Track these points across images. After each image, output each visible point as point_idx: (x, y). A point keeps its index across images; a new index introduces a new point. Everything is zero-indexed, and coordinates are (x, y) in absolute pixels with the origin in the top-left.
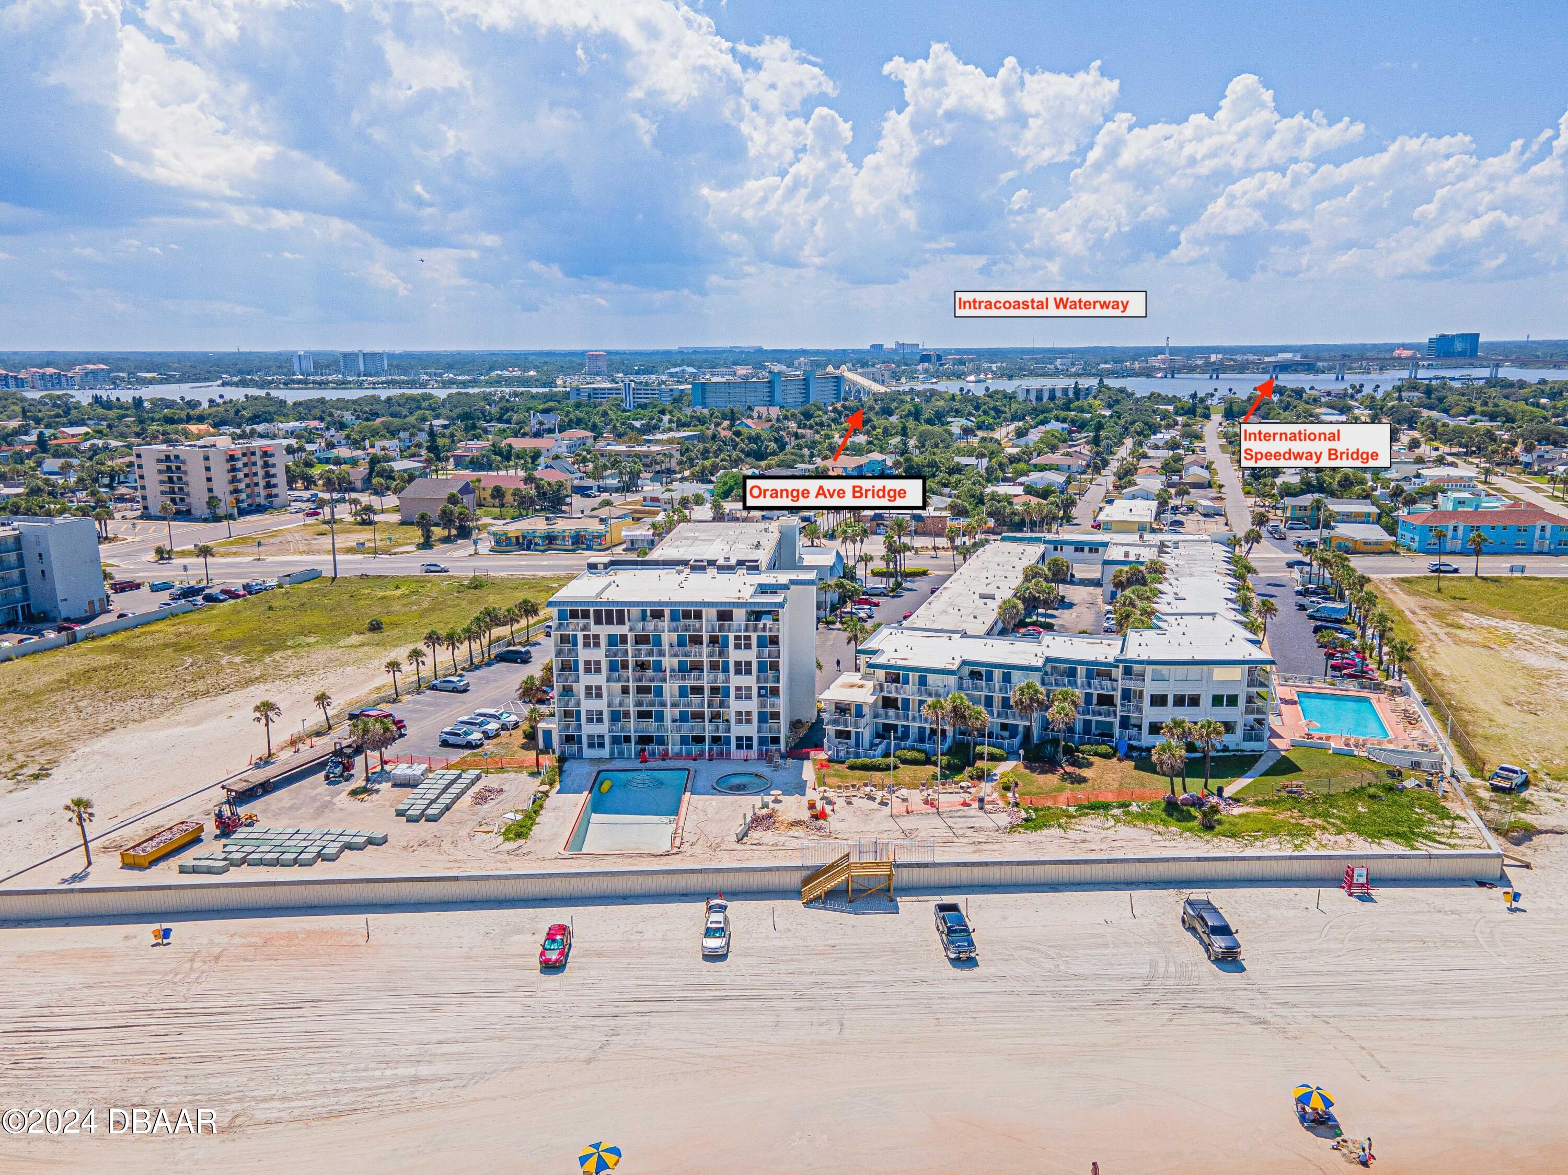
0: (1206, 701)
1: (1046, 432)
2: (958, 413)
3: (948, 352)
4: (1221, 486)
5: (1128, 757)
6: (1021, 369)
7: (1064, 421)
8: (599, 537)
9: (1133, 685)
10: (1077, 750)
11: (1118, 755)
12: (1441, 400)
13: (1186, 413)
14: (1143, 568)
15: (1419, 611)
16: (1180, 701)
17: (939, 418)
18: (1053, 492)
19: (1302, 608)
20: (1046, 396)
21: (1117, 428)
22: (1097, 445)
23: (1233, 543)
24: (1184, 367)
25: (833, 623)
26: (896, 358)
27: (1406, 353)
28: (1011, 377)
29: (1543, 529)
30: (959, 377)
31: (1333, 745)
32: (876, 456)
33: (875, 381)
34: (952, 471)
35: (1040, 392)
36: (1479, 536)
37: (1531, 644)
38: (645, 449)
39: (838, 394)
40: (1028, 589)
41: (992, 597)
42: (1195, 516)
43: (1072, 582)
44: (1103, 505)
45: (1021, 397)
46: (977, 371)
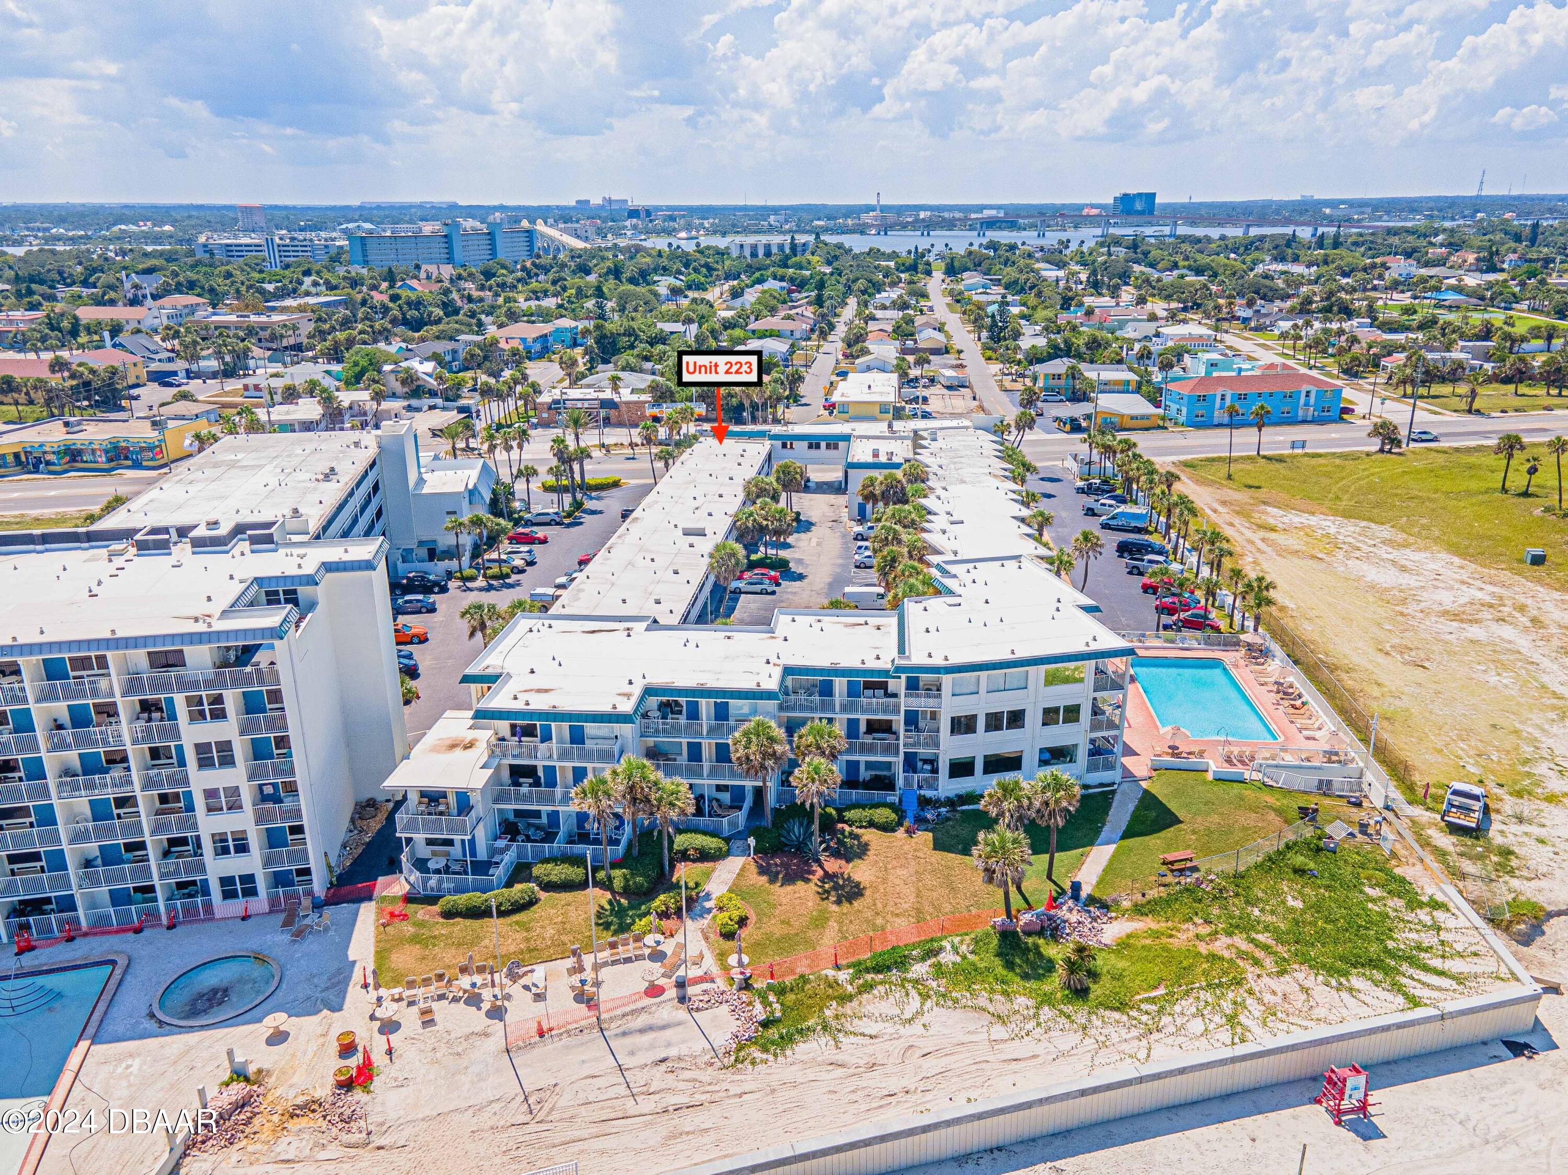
0: (1033, 718)
1: (764, 292)
2: (665, 270)
3: (658, 209)
4: (960, 352)
5: (921, 821)
6: (734, 226)
7: (782, 279)
8: (150, 449)
9: (921, 703)
10: (842, 820)
11: (907, 823)
12: (1146, 254)
13: (907, 270)
14: (899, 474)
15: (1220, 509)
16: (994, 722)
17: (642, 277)
18: (776, 365)
19: (1091, 512)
20: (761, 252)
21: (840, 287)
22: (821, 306)
23: (999, 429)
24: (896, 224)
25: (473, 579)
26: (604, 214)
27: (1095, 212)
28: (724, 234)
29: (1308, 394)
30: (669, 234)
31: (1213, 767)
32: (566, 323)
33: (578, 237)
34: (652, 342)
35: (754, 247)
36: (1262, 407)
37: (1358, 549)
38: (263, 319)
39: (531, 250)
40: (751, 515)
41: (701, 533)
42: (937, 390)
43: (807, 489)
44: (834, 378)
45: (735, 253)
46: (689, 227)
